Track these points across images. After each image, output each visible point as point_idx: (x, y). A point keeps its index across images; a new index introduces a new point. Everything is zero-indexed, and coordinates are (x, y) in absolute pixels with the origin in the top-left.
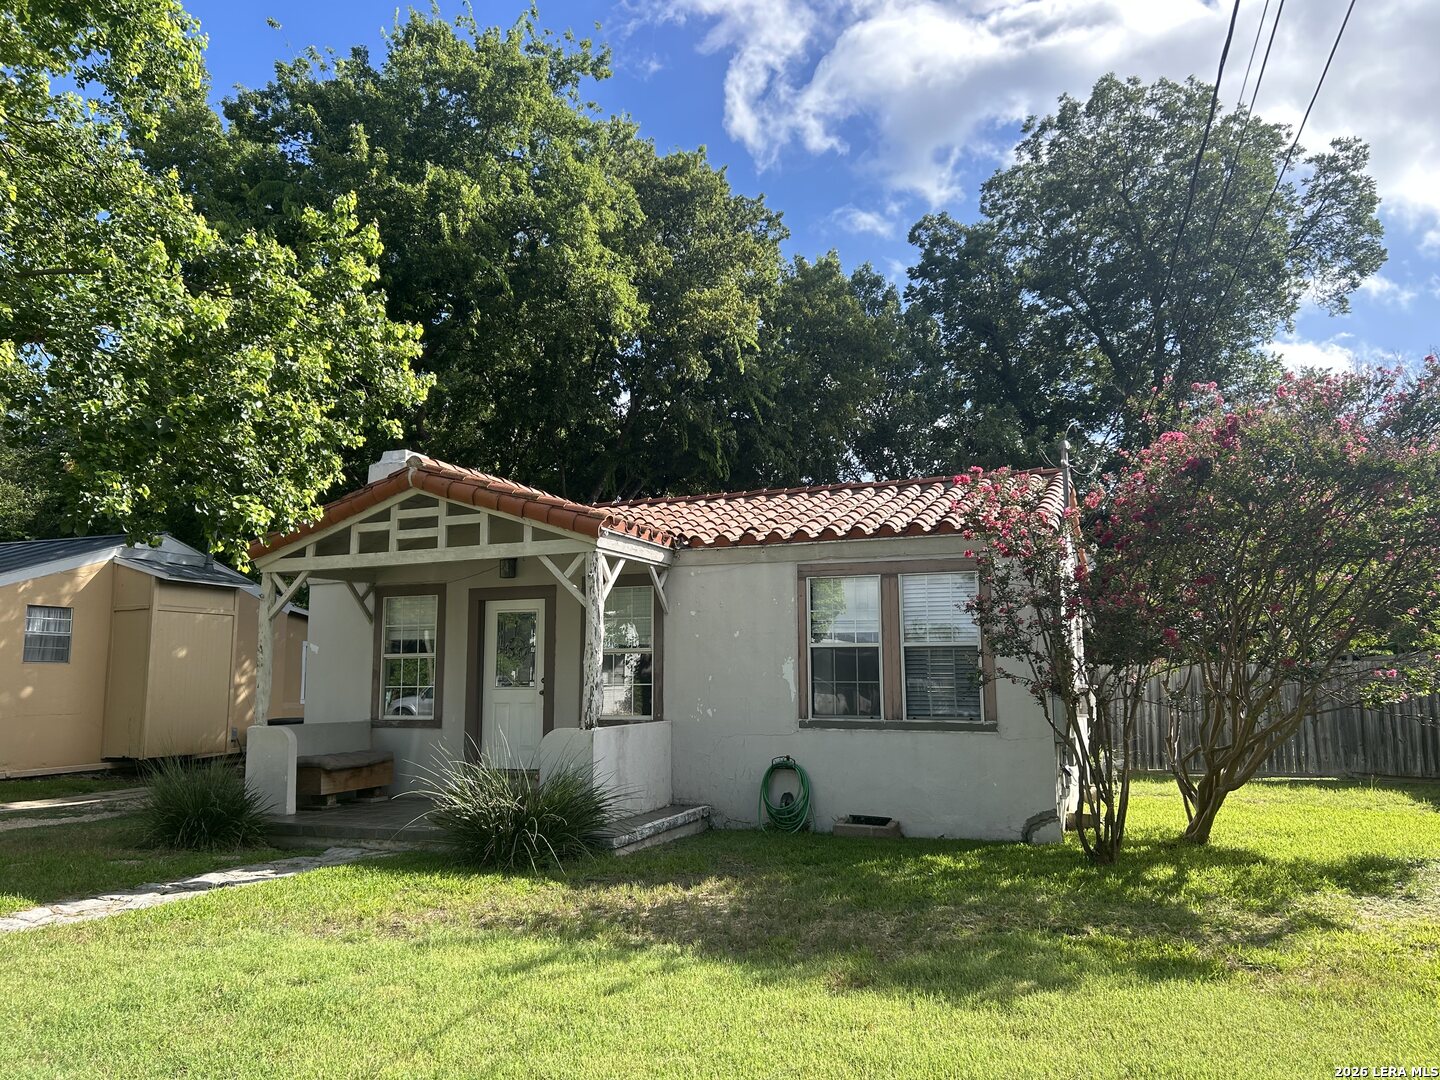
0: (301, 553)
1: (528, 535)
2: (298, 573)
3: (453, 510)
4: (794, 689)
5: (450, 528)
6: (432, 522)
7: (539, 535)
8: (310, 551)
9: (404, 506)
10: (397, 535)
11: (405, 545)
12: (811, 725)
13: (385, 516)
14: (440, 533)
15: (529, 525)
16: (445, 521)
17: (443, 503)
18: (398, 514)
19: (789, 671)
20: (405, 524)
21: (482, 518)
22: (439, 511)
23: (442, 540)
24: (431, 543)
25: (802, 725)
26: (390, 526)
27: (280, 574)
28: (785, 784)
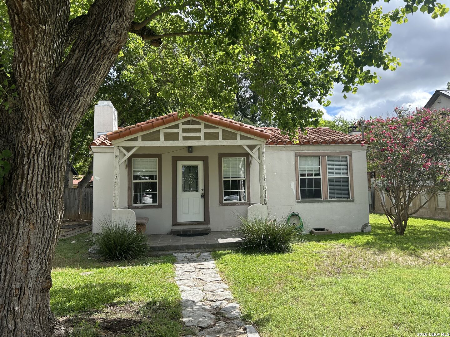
0: (136, 139)
1: (239, 137)
2: (133, 147)
3: (206, 126)
4: (294, 191)
5: (206, 134)
6: (199, 130)
7: (243, 138)
8: (140, 139)
9: (183, 123)
10: (182, 135)
11: (185, 138)
12: (301, 202)
13: (176, 126)
14: (202, 134)
15: (239, 134)
16: (204, 130)
17: (203, 123)
18: (182, 127)
19: (293, 186)
20: (185, 130)
21: (219, 131)
22: (201, 127)
23: (203, 137)
24: (199, 138)
25: (298, 202)
26: (179, 130)
27: (124, 148)
28: (294, 221)
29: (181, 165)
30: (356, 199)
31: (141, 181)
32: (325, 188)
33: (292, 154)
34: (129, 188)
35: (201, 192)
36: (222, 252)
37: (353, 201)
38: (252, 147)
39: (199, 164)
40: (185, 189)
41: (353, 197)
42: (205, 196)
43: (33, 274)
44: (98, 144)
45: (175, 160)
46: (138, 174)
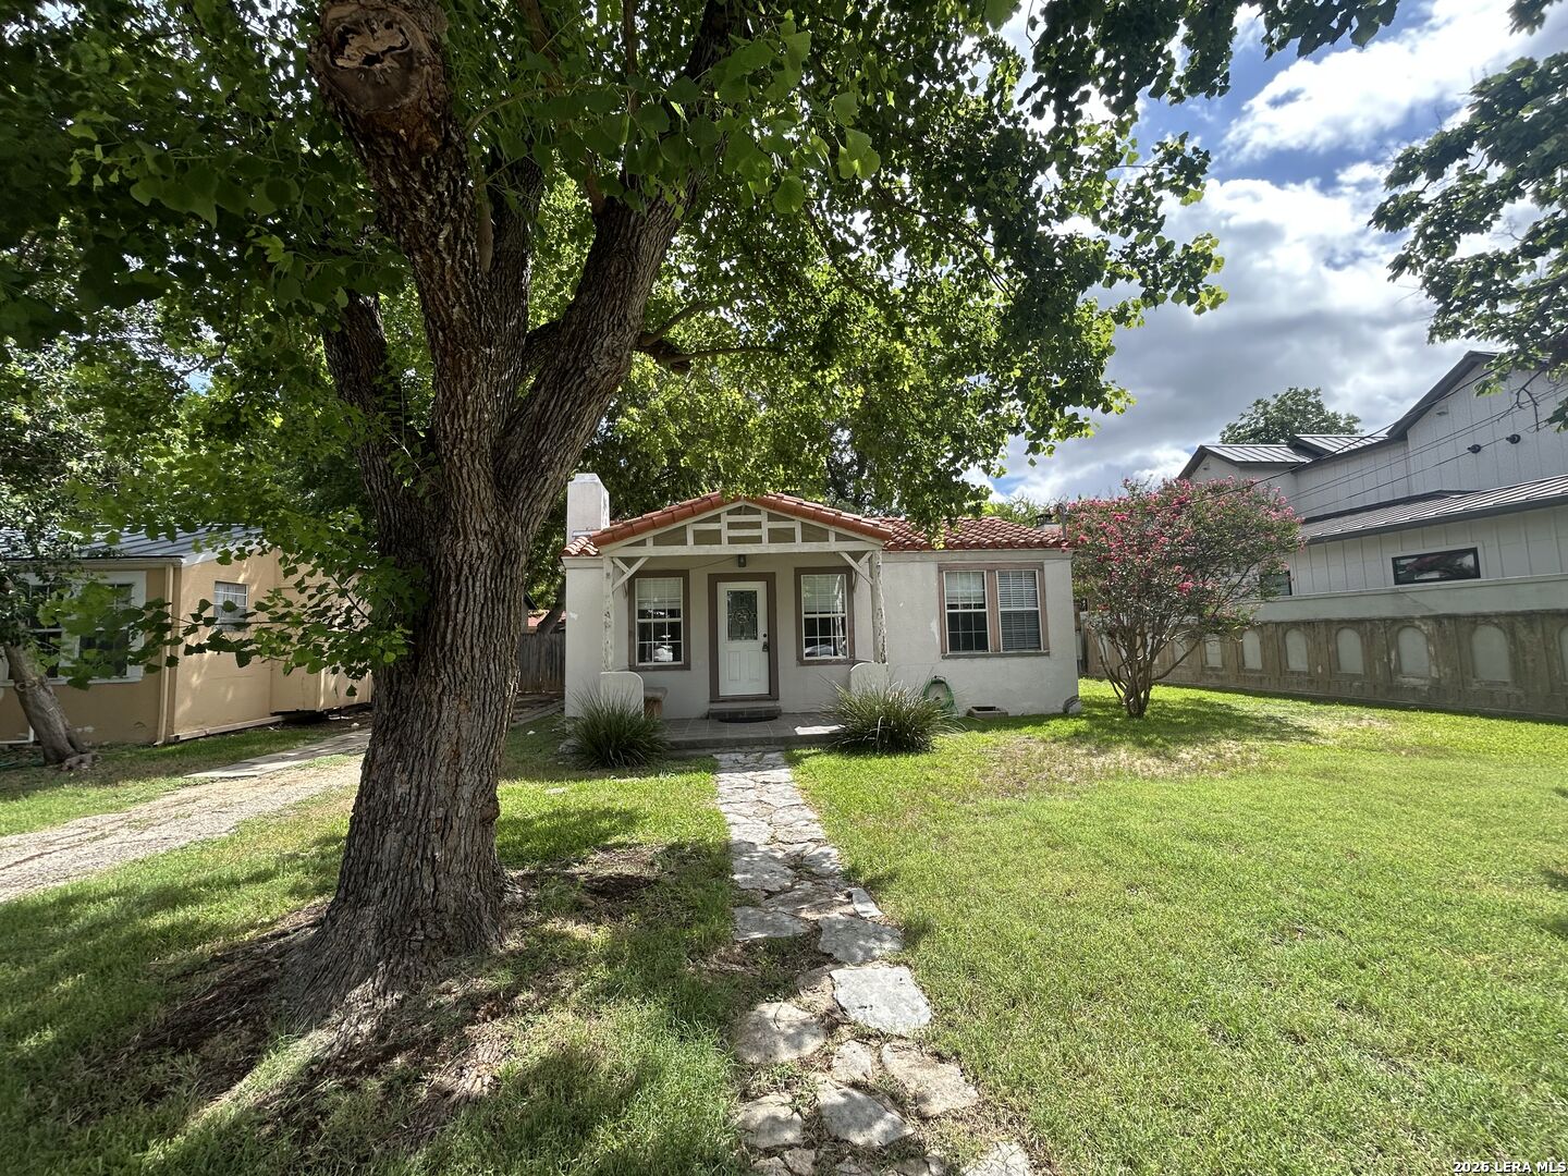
0: (643, 543)
1: (832, 537)
2: (638, 558)
3: (771, 518)
4: (937, 637)
5: (771, 531)
6: (758, 525)
7: (839, 537)
8: (650, 543)
9: (730, 513)
10: (726, 534)
11: (732, 540)
12: (949, 657)
13: (717, 519)
14: (764, 532)
15: (832, 530)
16: (767, 525)
17: (765, 511)
18: (726, 519)
19: (935, 626)
20: (731, 526)
21: (796, 525)
22: (762, 518)
23: (765, 538)
24: (758, 540)
25: (944, 658)
26: (722, 526)
27: (621, 559)
28: (937, 692)
29: (724, 589)
30: (1052, 651)
31: (652, 620)
32: (994, 631)
33: (932, 568)
34: (631, 634)
35: (762, 640)
36: (805, 752)
37: (1048, 654)
38: (857, 556)
39: (759, 587)
40: (732, 636)
41: (1047, 648)
42: (771, 648)
43: (466, 792)
44: (574, 553)
45: (714, 580)
46: (645, 607)
